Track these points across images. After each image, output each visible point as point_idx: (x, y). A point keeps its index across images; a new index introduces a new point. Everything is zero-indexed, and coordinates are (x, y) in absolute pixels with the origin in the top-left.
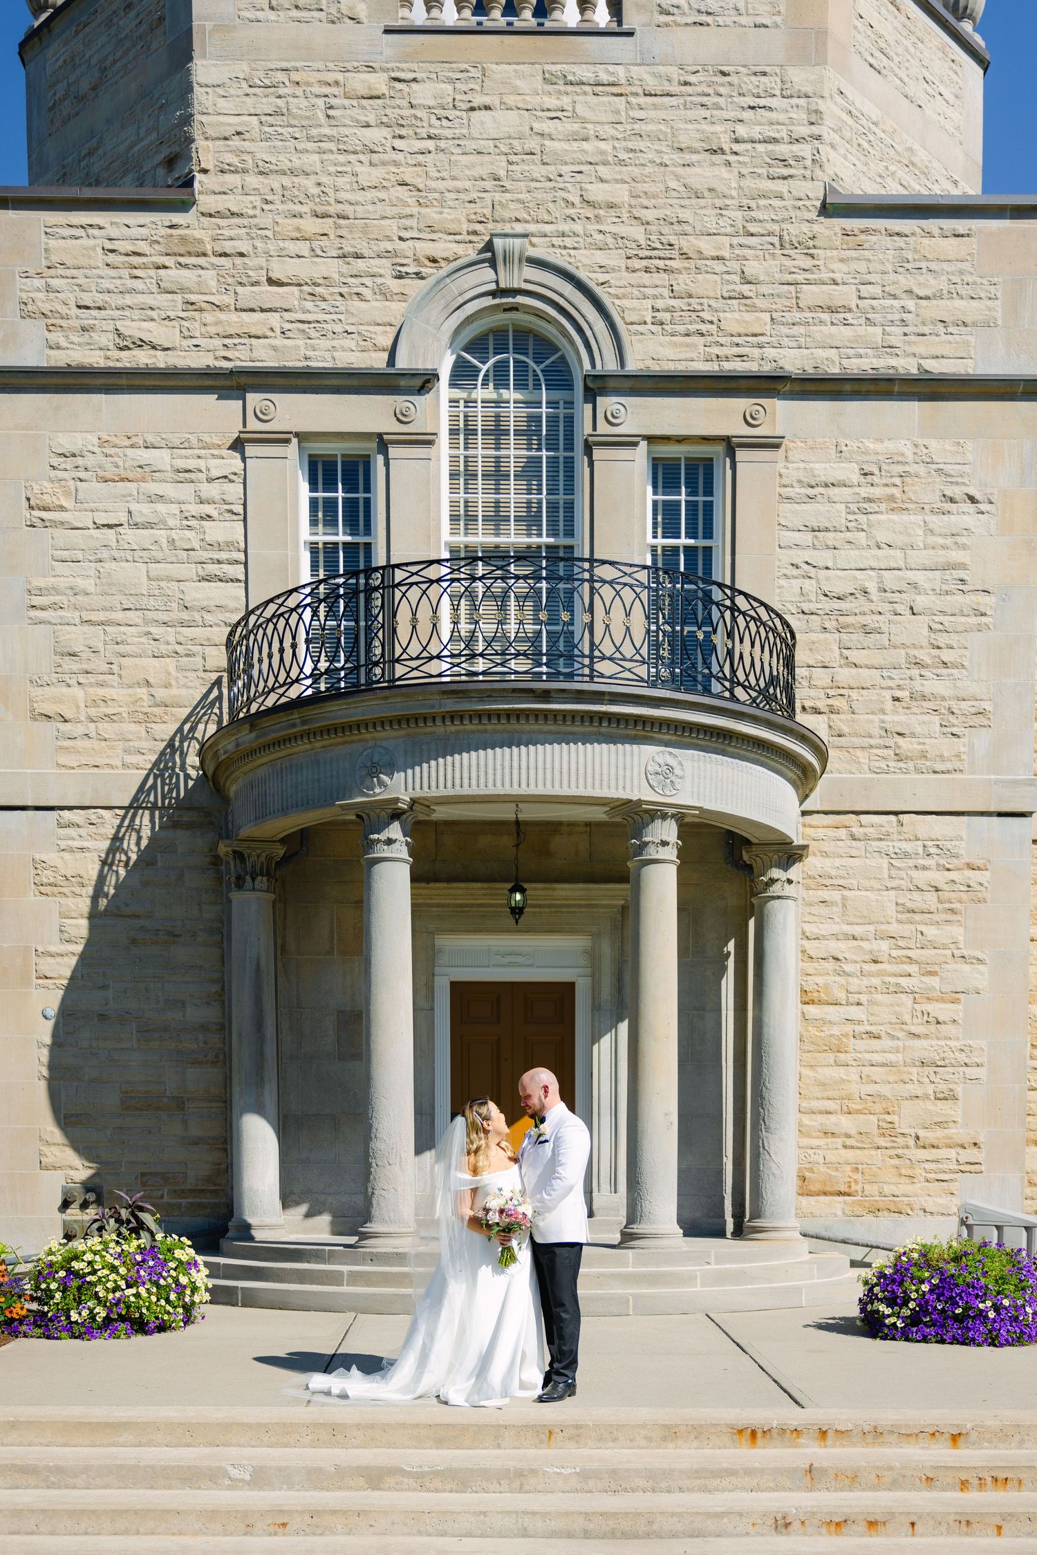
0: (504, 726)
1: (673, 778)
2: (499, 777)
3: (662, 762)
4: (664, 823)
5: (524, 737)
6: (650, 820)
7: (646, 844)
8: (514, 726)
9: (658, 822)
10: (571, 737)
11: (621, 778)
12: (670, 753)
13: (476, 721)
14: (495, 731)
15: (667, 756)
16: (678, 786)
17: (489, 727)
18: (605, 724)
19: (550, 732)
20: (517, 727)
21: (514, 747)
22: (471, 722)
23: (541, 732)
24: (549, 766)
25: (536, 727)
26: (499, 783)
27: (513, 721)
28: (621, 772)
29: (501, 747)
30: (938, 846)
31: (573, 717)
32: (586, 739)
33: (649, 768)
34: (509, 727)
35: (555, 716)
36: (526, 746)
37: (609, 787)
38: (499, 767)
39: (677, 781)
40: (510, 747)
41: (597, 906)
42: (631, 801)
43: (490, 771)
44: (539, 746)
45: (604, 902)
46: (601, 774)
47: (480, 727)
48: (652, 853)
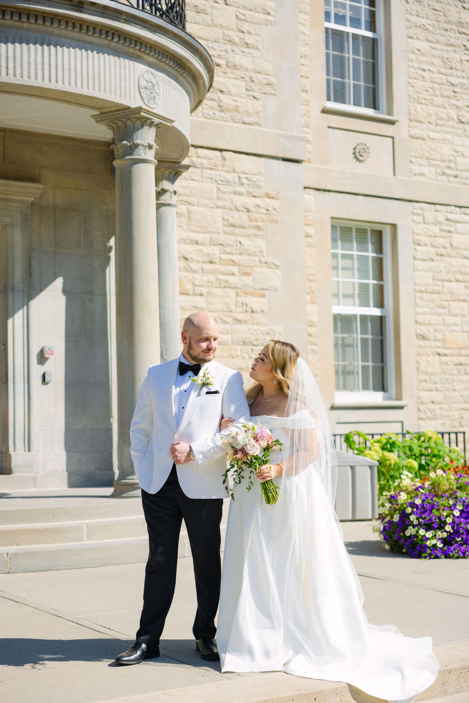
0: (39, 26)
1: (155, 94)
2: (33, 71)
3: (147, 79)
4: (150, 130)
5: (54, 39)
6: (140, 126)
7: (137, 146)
8: (47, 27)
9: (146, 128)
10: (89, 46)
11: (123, 86)
12: (152, 73)
13: (16, 18)
14: (29, 30)
15: (150, 74)
16: (157, 102)
17: (26, 25)
18: (116, 39)
19: (74, 39)
20: (50, 29)
21: (45, 46)
22: (12, 18)
23: (66, 37)
24: (72, 67)
25: (64, 32)
26: (33, 76)
27: (48, 23)
28: (123, 82)
29: (35, 44)
30: (247, 178)
31: (94, 28)
32: (100, 49)
33: (141, 83)
34: (42, 28)
35: (81, 25)
36: (55, 46)
37: (116, 94)
38: (32, 62)
39: (157, 97)
40: (42, 45)
41: (11, 200)
42: (129, 108)
43: (25, 65)
44: (65, 48)
45: (18, 198)
46: (110, 82)
47: (18, 24)
48: (142, 154)
